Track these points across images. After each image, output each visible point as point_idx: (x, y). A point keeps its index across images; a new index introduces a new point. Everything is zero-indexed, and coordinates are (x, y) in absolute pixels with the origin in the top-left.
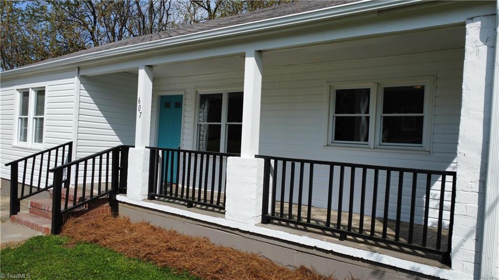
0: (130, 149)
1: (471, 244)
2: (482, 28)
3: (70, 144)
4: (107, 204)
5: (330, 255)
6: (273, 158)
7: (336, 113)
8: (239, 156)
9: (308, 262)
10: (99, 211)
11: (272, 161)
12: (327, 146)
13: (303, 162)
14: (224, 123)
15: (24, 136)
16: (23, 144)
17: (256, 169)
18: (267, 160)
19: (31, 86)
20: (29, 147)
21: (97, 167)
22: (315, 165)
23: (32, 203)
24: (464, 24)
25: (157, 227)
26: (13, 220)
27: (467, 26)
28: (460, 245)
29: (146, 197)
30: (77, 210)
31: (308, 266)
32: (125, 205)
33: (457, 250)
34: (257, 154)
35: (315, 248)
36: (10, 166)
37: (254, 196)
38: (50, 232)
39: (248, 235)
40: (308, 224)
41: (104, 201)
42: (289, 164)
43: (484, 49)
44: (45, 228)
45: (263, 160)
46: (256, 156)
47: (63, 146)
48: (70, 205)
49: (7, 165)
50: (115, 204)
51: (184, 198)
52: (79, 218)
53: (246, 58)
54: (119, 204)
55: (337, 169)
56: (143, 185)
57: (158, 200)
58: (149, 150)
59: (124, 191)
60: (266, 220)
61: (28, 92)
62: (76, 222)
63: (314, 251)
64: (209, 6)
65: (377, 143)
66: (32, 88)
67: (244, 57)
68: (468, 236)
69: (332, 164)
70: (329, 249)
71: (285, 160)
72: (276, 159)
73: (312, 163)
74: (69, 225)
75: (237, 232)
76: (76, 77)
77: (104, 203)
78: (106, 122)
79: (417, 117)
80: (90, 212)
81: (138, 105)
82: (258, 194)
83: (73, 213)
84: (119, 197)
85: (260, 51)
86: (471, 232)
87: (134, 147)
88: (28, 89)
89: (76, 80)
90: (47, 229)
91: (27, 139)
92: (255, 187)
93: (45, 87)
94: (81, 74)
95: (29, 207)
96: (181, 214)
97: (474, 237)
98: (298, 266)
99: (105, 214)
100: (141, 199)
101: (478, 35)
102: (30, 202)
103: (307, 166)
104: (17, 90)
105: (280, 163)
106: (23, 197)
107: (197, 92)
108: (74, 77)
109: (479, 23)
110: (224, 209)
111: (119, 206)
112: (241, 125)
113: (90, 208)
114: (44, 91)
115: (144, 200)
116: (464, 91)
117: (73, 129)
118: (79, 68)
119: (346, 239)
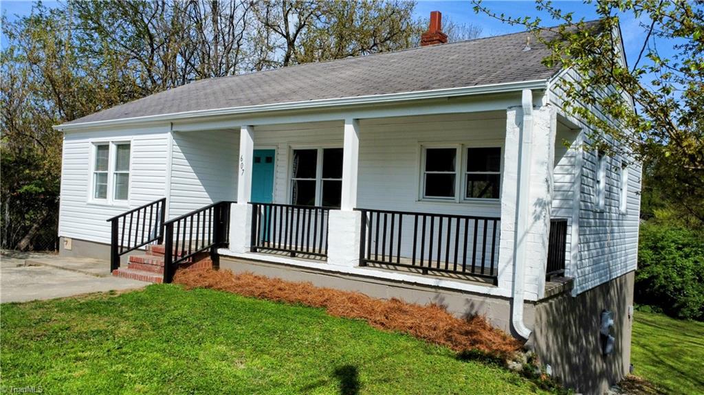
0: (232, 204)
1: (510, 269)
2: (516, 115)
3: (164, 201)
4: (209, 258)
5: (415, 287)
6: (368, 210)
7: (427, 170)
8: (340, 209)
9: (398, 293)
10: (202, 265)
11: (368, 213)
12: (419, 201)
13: (393, 213)
14: (319, 179)
15: (102, 192)
16: (101, 201)
17: (355, 220)
18: (364, 212)
19: (112, 140)
20: (109, 204)
21: (195, 224)
22: (403, 215)
23: (131, 258)
24: (505, 111)
25: (261, 277)
26: (116, 274)
27: (508, 113)
28: (504, 269)
29: (249, 250)
30: (184, 262)
31: (398, 298)
32: (226, 258)
33: (501, 273)
34: (355, 207)
35: (403, 282)
36: (111, 222)
37: (353, 243)
38: (162, 281)
39: (348, 277)
40: (398, 264)
41: (206, 255)
42: (382, 215)
43: (518, 130)
44: (156, 278)
45: (360, 212)
46: (354, 209)
47: (157, 202)
48: (179, 258)
49: (108, 221)
50: (216, 259)
51: (288, 248)
52: (187, 269)
53: (346, 125)
54: (220, 257)
55: (421, 218)
56: (246, 238)
57: (260, 252)
58: (251, 205)
59: (226, 246)
60: (363, 263)
61: (108, 146)
62: (184, 273)
63: (402, 285)
64: (288, 33)
65: (462, 198)
66: (113, 142)
67: (344, 123)
68: (508, 263)
69: (417, 215)
70: (413, 281)
71: (379, 212)
72: (372, 211)
73: (401, 214)
74: (179, 274)
75: (338, 275)
76: (169, 133)
77: (206, 257)
78: (196, 177)
79: (496, 175)
80: (194, 265)
81: (240, 163)
82: (356, 241)
83: (180, 264)
84: (220, 251)
85: (358, 119)
86: (511, 259)
87: (236, 202)
88: (109, 142)
89: (169, 135)
90: (159, 279)
91: (107, 196)
92: (354, 235)
93: (130, 141)
94: (174, 129)
95: (128, 262)
96: (286, 263)
97: (512, 263)
98: (390, 298)
99: (207, 268)
100: (244, 252)
101: (514, 121)
102: (129, 257)
103: (397, 216)
104: (92, 143)
105: (375, 215)
106: (122, 253)
107: (290, 147)
108: (167, 132)
109: (515, 111)
110: (326, 256)
111: (220, 260)
112: (341, 182)
113: (194, 261)
114: (129, 145)
115: (247, 252)
116: (506, 159)
117: (166, 186)
118: (172, 124)
119: (427, 274)
